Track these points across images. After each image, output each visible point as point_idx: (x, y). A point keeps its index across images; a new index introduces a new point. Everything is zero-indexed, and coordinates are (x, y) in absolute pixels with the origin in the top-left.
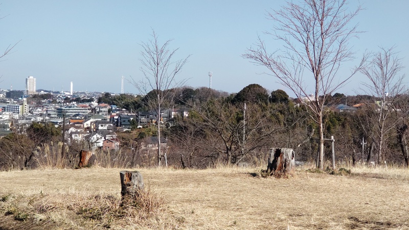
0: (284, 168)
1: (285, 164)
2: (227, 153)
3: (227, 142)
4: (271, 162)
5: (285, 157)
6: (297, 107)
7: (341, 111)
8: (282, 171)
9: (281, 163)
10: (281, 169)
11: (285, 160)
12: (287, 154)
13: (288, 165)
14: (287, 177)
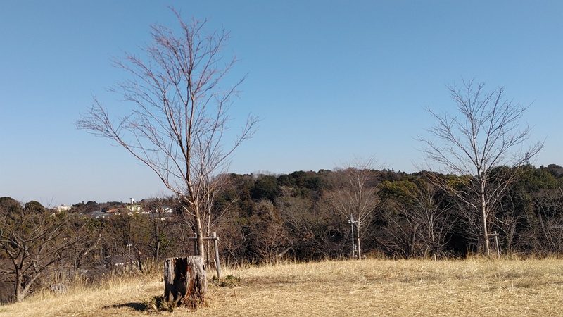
0: (197, 290)
1: (198, 283)
2: (17, 273)
3: (16, 258)
4: (172, 283)
5: (196, 271)
6: (53, 216)
7: (97, 217)
8: (196, 295)
9: (192, 281)
10: (192, 291)
11: (197, 276)
12: (198, 266)
13: (203, 283)
14: (207, 305)
